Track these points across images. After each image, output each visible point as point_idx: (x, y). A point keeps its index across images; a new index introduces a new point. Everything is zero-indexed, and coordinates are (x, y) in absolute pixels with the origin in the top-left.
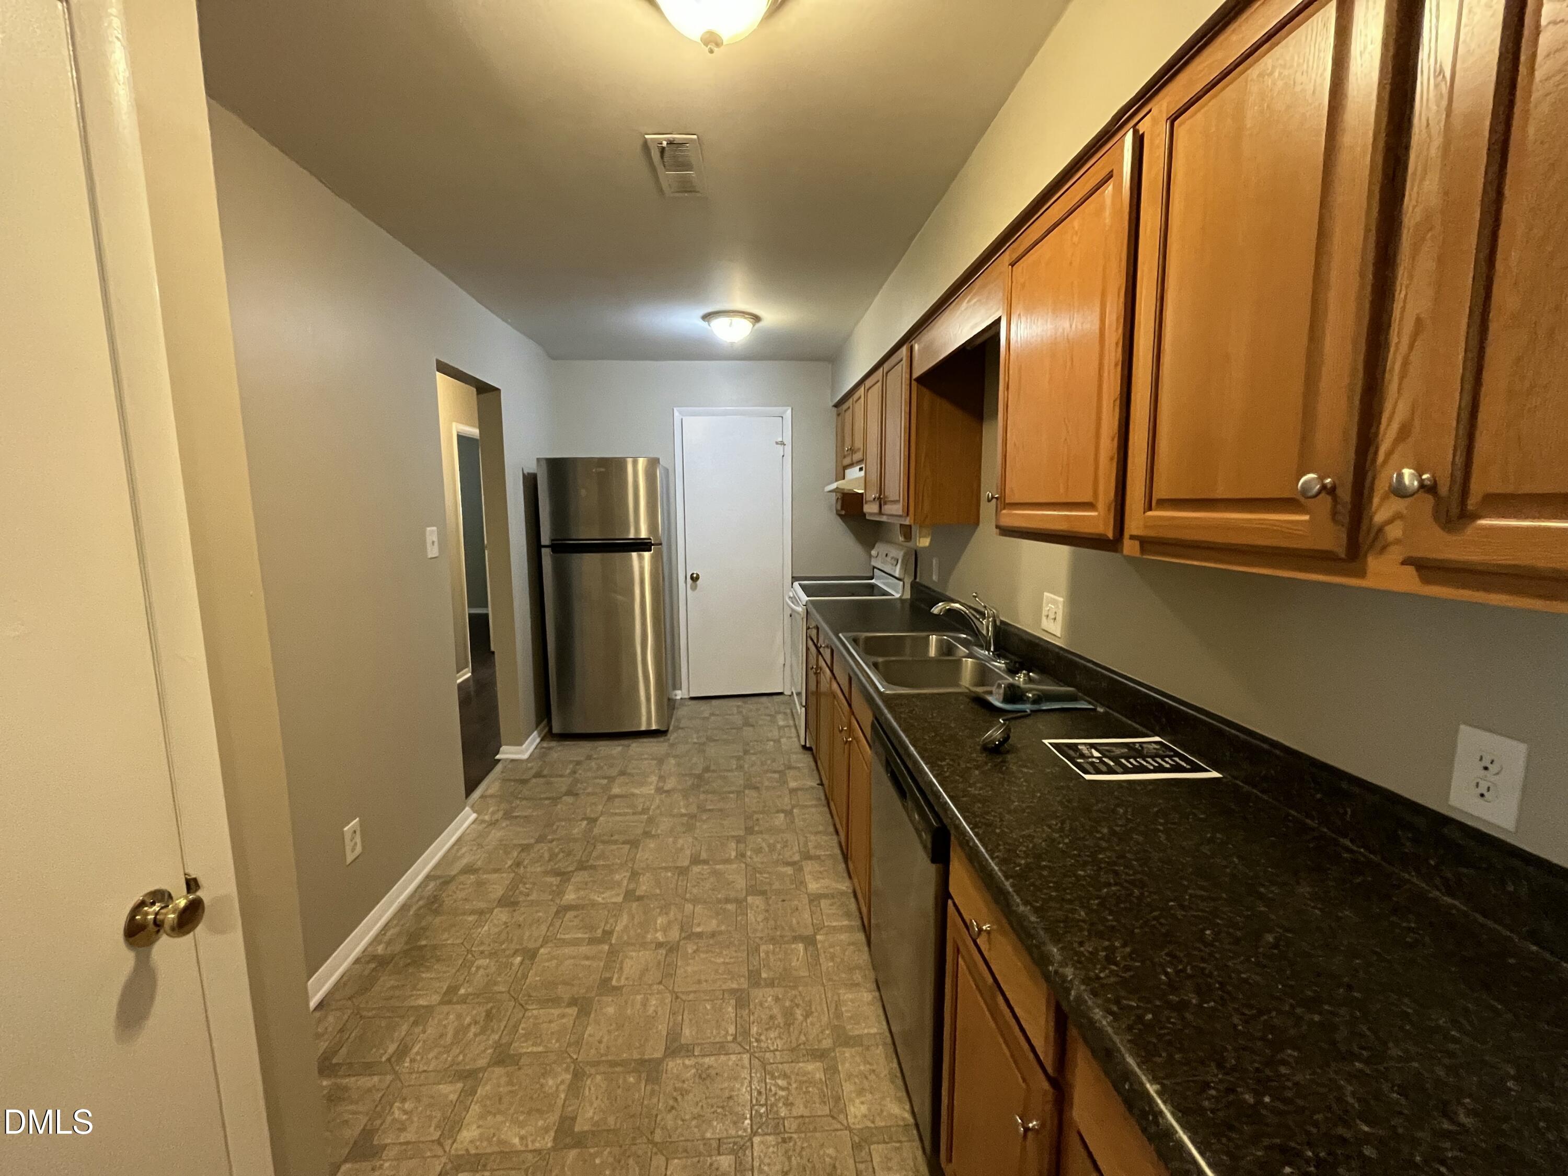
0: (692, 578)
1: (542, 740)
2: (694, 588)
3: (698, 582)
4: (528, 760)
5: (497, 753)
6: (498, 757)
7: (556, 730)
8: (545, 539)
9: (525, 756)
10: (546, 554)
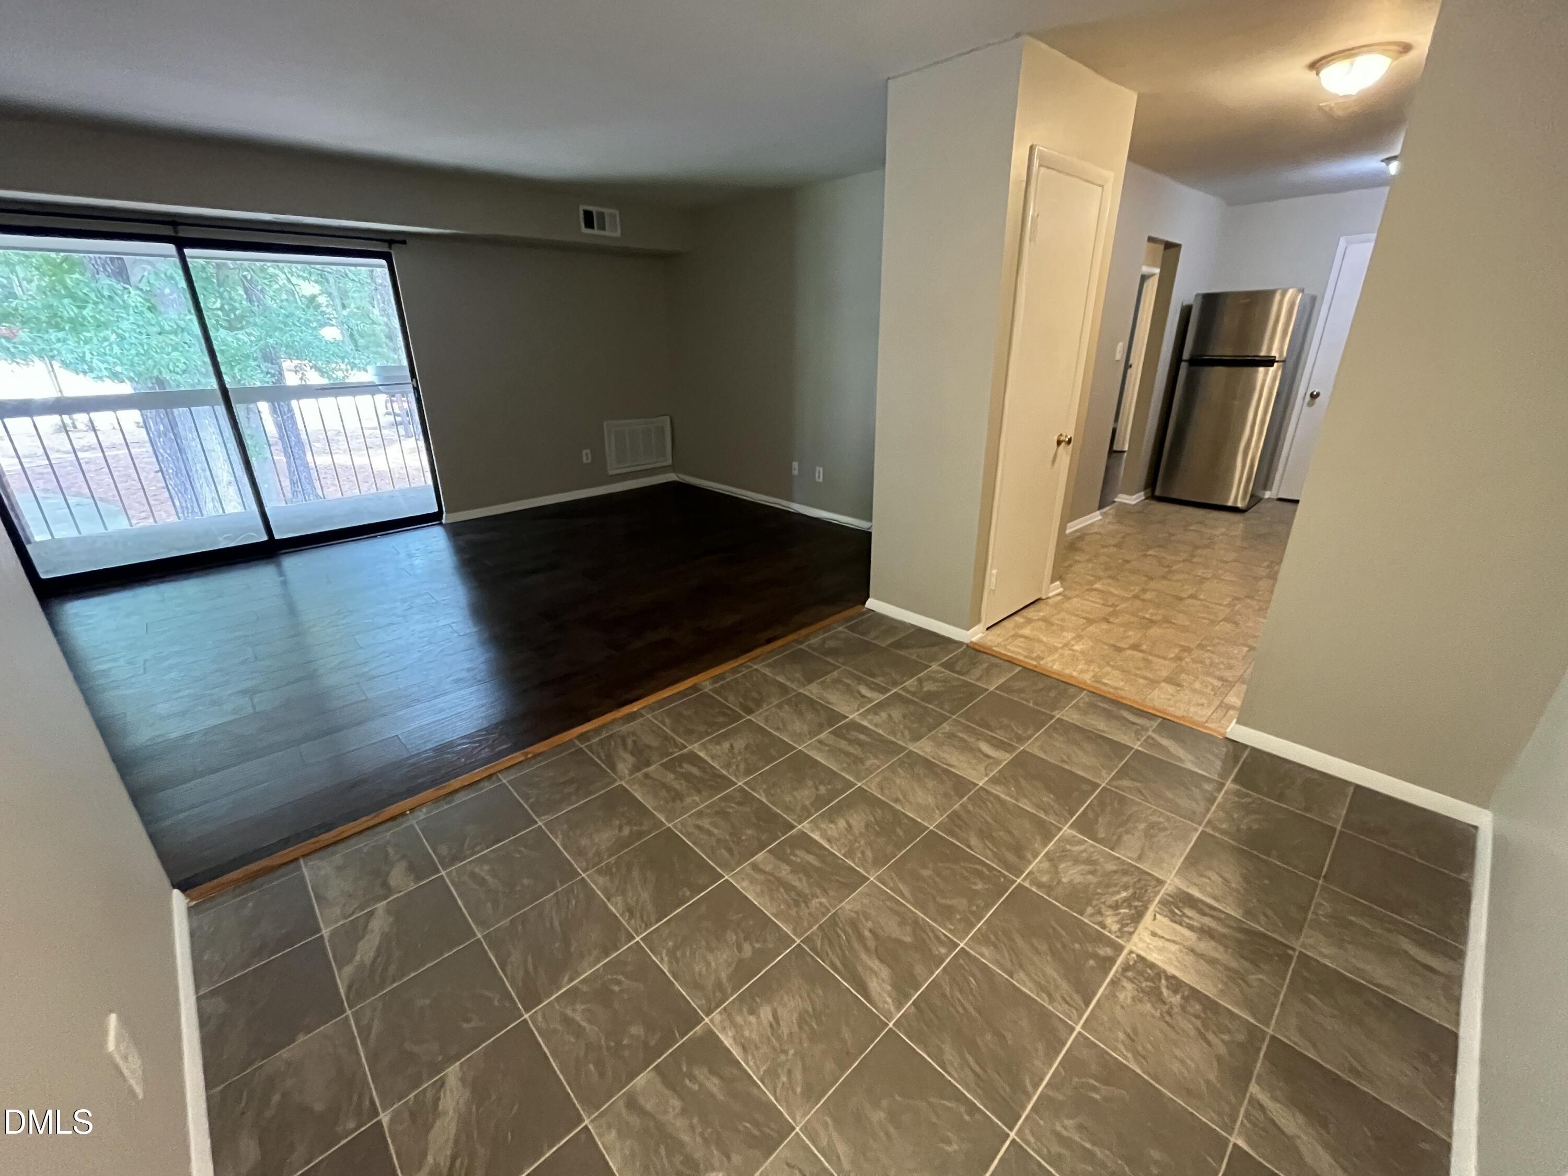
0: (1312, 395)
1: (1146, 498)
2: (1310, 404)
3: (1317, 400)
4: (1135, 505)
5: (1116, 497)
6: (1115, 500)
7: (1158, 493)
8: (1186, 355)
9: (1133, 503)
10: (1184, 366)
